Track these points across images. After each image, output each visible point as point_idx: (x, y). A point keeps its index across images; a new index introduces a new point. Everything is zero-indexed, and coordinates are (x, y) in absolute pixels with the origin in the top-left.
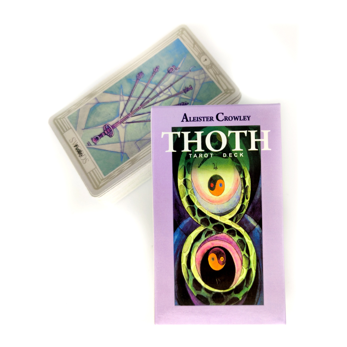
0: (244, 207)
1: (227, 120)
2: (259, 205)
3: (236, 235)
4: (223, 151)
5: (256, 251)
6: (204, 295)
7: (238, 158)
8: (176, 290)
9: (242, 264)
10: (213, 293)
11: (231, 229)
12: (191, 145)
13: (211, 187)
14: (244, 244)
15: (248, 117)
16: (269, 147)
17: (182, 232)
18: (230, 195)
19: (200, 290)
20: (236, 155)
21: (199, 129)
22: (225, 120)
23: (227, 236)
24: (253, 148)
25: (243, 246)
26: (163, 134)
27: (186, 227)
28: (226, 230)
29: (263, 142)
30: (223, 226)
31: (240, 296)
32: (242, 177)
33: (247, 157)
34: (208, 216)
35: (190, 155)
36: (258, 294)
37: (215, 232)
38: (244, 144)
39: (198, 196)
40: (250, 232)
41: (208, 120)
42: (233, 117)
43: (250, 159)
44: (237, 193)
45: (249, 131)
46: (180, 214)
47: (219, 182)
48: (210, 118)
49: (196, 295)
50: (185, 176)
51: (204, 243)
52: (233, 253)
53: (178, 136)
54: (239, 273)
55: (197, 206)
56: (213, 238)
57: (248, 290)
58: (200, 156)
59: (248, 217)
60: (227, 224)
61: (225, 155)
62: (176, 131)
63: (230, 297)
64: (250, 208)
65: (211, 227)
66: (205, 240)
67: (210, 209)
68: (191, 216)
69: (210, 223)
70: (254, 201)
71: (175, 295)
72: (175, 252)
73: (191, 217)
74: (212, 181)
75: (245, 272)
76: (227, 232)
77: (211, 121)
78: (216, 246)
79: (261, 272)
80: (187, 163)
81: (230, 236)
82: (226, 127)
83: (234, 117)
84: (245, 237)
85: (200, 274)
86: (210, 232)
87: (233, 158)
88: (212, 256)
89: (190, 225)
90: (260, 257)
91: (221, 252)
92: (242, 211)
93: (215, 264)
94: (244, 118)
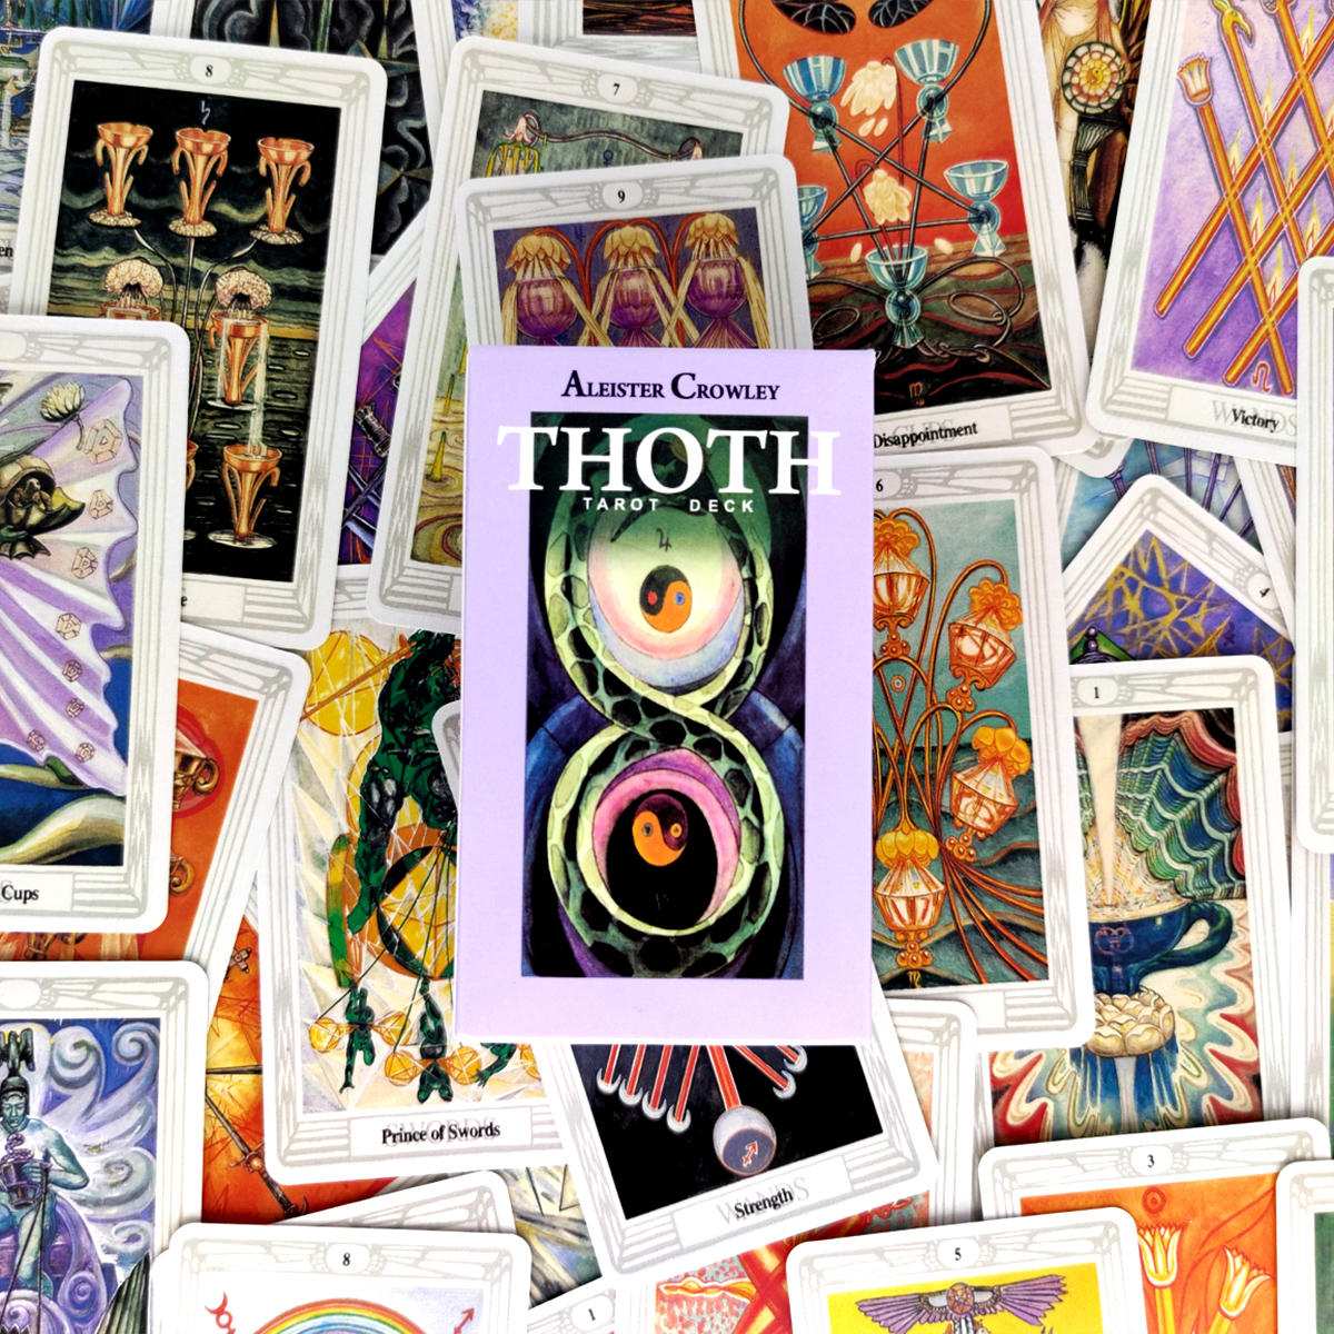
0: (749, 668)
1: (707, 397)
2: (796, 665)
3: (724, 757)
4: (692, 492)
5: (784, 809)
6: (614, 944)
7: (735, 516)
8: (527, 927)
9: (739, 847)
10: (645, 939)
11: (707, 736)
12: (593, 472)
13: (649, 605)
14: (748, 786)
15: (771, 388)
16: (835, 484)
17: (552, 743)
18: (708, 631)
19: (605, 929)
20: (730, 506)
21: (617, 420)
22: (700, 396)
23: (695, 759)
24: (784, 486)
25: (744, 792)
26: (503, 431)
27: (565, 727)
28: (690, 739)
29: (816, 468)
30: (684, 725)
31: (729, 950)
32: (746, 576)
33: (765, 513)
34: (636, 694)
35: (588, 500)
36: (785, 944)
37: (657, 744)
38: (757, 471)
39: (607, 630)
40: (765, 747)
41: (647, 394)
42: (725, 389)
43: (772, 519)
44: (730, 625)
45: (772, 433)
46: (549, 686)
47: (673, 589)
48: (651, 389)
49: (589, 943)
50: (567, 566)
51: (621, 777)
52: (711, 813)
53: (550, 442)
54: (729, 875)
55: (604, 661)
56: (649, 762)
57: (756, 931)
58: (617, 504)
59: (763, 700)
60: (694, 719)
62: (545, 425)
63: (698, 953)
64: (770, 672)
65: (643, 731)
66: (625, 770)
67: (643, 671)
68: (584, 691)
69: (643, 716)
70: (781, 652)
71: (524, 942)
72: (530, 802)
73: (583, 697)
74: (653, 586)
75: (748, 872)
76: (696, 745)
77: (655, 396)
78: (660, 787)
79: (796, 875)
80: (575, 527)
81: (705, 757)
82: (703, 417)
83: (728, 387)
84: (750, 761)
85: (604, 875)
86: (640, 745)
87: (724, 518)
88: (646, 818)
89: (580, 722)
90: (794, 826)
91: (675, 809)
92: (744, 682)
93: (655, 847)
94: (759, 392)
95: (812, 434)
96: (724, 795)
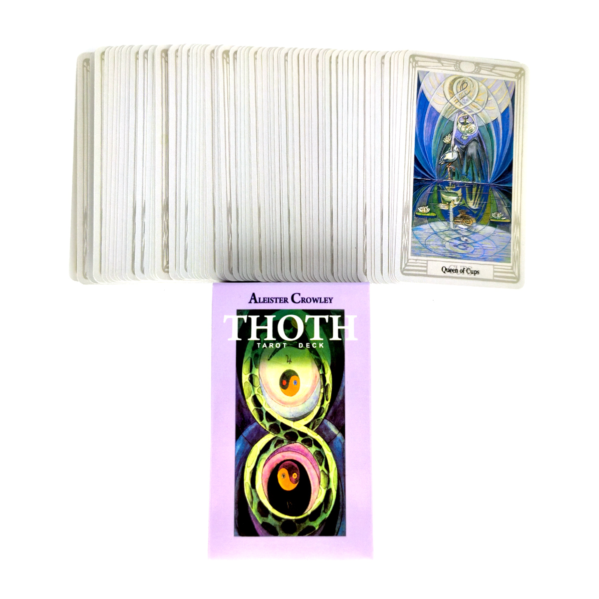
0: (323, 410)
1: (305, 302)
2: (342, 409)
3: (313, 446)
4: (299, 340)
5: (337, 466)
6: (271, 523)
7: (316, 349)
8: (236, 516)
9: (320, 482)
10: (283, 520)
11: (306, 437)
12: (260, 333)
13: (283, 385)
14: (323, 457)
15: (330, 298)
16: (356, 336)
17: (246, 441)
18: (307, 395)
19: (267, 516)
20: (314, 345)
21: (270, 312)
22: (302, 302)
23: (302, 447)
24: (335, 337)
25: (321, 460)
26: (226, 317)
27: (251, 435)
28: (300, 439)
29: (348, 330)
30: (297, 433)
31: (316, 524)
32: (321, 373)
33: (329, 348)
34: (278, 421)
35: (259, 344)
36: (339, 522)
37: (287, 441)
38: (325, 331)
39: (267, 395)
40: (329, 442)
41: (282, 301)
43: (331, 350)
44: (315, 393)
45: (331, 316)
46: (244, 418)
47: (293, 379)
48: (283, 300)
49: (261, 523)
50: (251, 370)
51: (273, 455)
52: (309, 468)
53: (244, 321)
54: (316, 494)
55: (266, 408)
56: (284, 448)
57: (327, 517)
58: (270, 346)
59: (328, 422)
60: (301, 431)
61: (301, 345)
62: (242, 315)
63: (304, 526)
64: (331, 411)
65: (281, 435)
66: (274, 452)
67: (281, 412)
68: (258, 420)
69: (281, 430)
70: (336, 403)
71: (235, 522)
72: (237, 466)
73: (258, 423)
74: (285, 378)
75: (323, 493)
76: (302, 441)
77: (285, 302)
78: (288, 458)
79: (342, 493)
80: (254, 355)
81: (306, 446)
82: (304, 310)
83: (313, 298)
84: (323, 447)
85: (267, 495)
86: (280, 442)
87: (312, 350)
88: (282, 471)
89: (256, 433)
90: (342, 473)
91: (294, 467)
92: (321, 415)
93: (287, 483)
94: (325, 300)
95: (346, 316)
96: (314, 462)
